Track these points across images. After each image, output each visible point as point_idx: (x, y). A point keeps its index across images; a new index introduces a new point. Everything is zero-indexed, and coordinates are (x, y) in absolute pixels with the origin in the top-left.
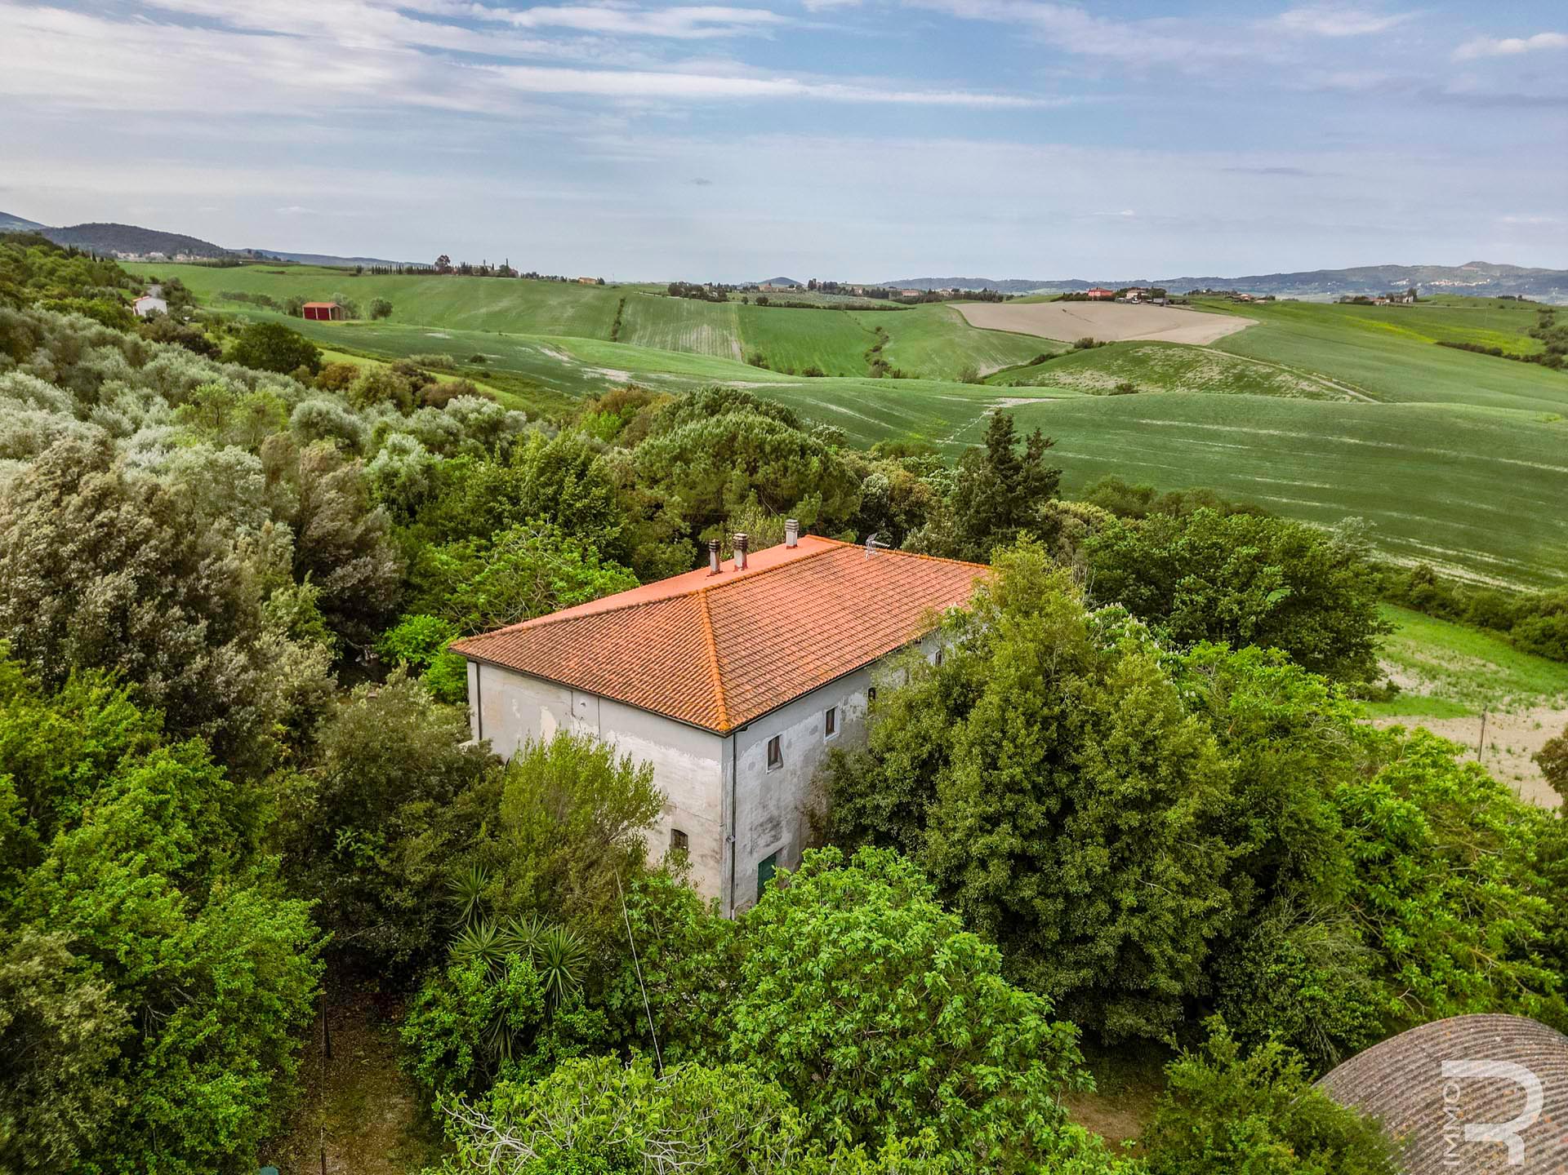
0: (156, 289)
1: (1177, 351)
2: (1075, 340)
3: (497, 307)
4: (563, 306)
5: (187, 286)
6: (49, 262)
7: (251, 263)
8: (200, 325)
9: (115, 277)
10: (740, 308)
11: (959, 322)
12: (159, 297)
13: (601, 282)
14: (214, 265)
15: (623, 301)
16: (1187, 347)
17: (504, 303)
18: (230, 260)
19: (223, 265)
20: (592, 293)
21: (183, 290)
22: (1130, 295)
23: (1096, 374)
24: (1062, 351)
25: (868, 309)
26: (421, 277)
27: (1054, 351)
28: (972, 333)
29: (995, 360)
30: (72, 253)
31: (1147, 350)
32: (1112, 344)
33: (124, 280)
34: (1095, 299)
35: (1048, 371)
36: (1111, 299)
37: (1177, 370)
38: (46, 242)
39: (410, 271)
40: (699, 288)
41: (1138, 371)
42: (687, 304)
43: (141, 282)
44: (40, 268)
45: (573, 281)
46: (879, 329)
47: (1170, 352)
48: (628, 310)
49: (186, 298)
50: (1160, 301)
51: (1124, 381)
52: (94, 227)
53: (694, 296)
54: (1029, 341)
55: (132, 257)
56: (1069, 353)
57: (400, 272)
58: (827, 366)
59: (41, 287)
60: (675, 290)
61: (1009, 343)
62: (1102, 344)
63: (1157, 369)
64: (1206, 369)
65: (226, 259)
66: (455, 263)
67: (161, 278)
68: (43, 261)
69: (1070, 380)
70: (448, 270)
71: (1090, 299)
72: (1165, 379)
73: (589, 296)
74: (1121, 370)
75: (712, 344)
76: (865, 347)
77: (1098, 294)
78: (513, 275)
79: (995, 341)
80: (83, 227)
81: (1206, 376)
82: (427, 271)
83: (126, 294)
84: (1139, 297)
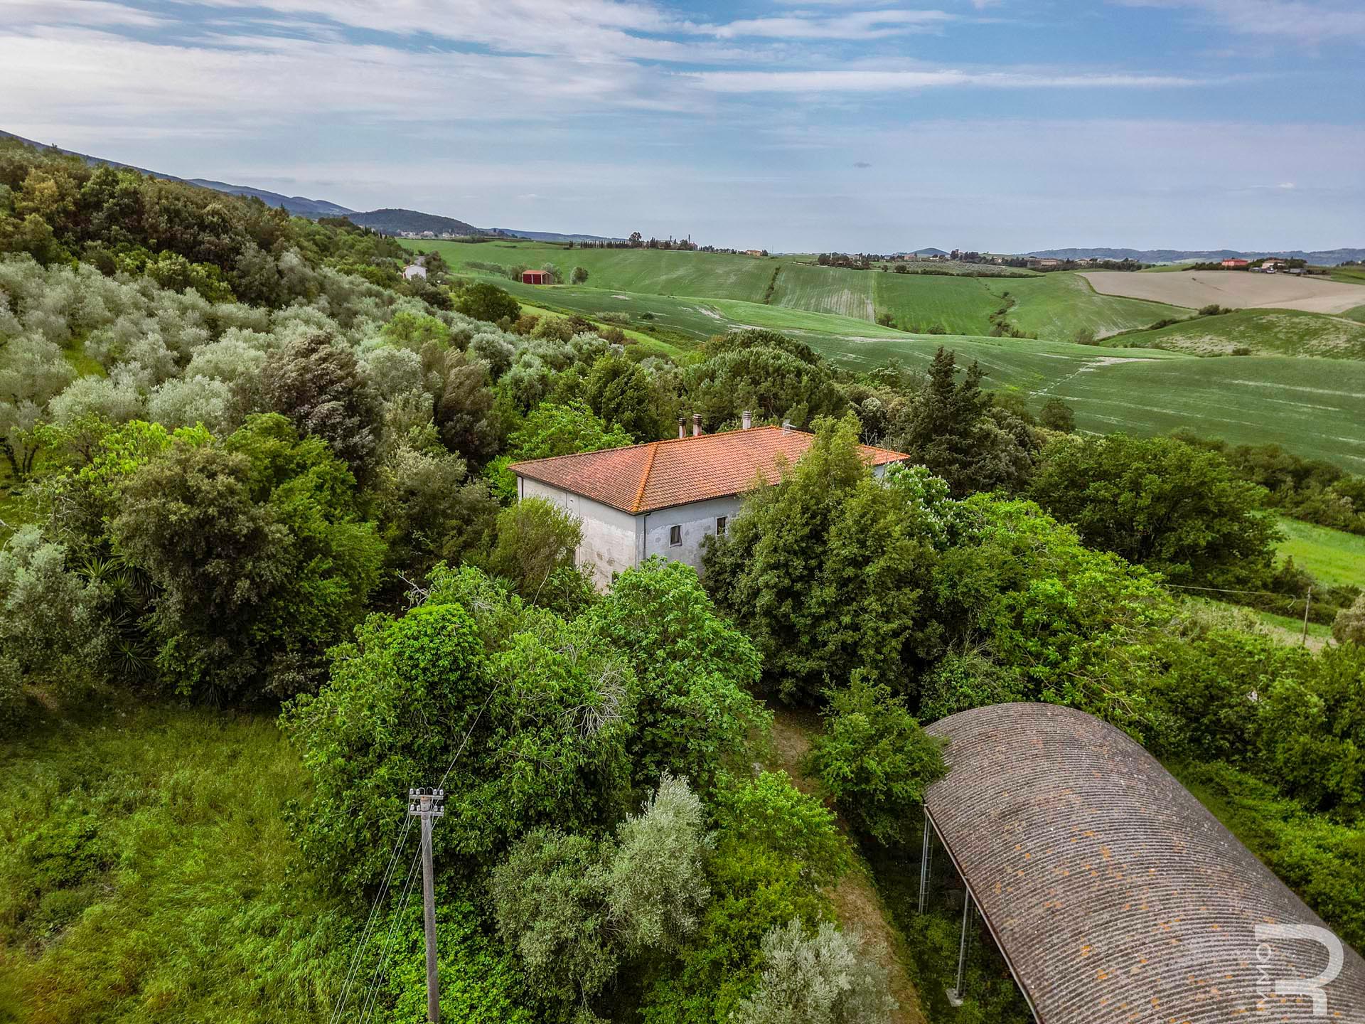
0: (421, 259)
1: (1303, 319)
2: (1201, 307)
3: (675, 275)
4: (728, 273)
5: (443, 257)
6: (349, 238)
7: (493, 240)
8: (447, 287)
9: (394, 250)
10: (880, 275)
11: (1085, 288)
12: (422, 265)
13: (765, 253)
14: (467, 241)
15: (777, 269)
16: (1316, 316)
17: (681, 272)
18: (480, 237)
19: (474, 241)
20: (752, 263)
21: (440, 260)
22: (1265, 265)
23: (1216, 339)
24: (1186, 317)
25: (999, 276)
26: (617, 250)
27: (1177, 317)
28: (1097, 299)
29: (1115, 324)
30: (367, 232)
31: (1272, 317)
32: (1237, 311)
33: (400, 253)
34: (1229, 268)
35: (1166, 335)
36: (1245, 268)
37: (1301, 338)
38: (350, 224)
39: (610, 245)
40: (845, 258)
41: (1259, 337)
42: (832, 272)
43: (411, 254)
44: (344, 243)
45: (742, 253)
46: (1006, 294)
47: (1297, 320)
48: (782, 277)
49: (442, 266)
50: (1297, 271)
51: (1242, 346)
52: (387, 212)
53: (840, 265)
54: (1153, 307)
55: (411, 235)
56: (1192, 318)
57: (602, 246)
58: (952, 326)
59: (342, 257)
60: (824, 260)
61: (1132, 308)
62: (1227, 311)
63: (1280, 336)
64: (1331, 337)
65: (477, 237)
66: (645, 239)
67: (426, 252)
68: (346, 238)
69: (1188, 344)
70: (640, 245)
71: (1223, 268)
72: (1288, 345)
73: (750, 265)
74: (1243, 335)
75: (849, 306)
76: (990, 310)
77: (1232, 264)
78: (692, 248)
79: (1118, 307)
80: (379, 212)
81: (1332, 344)
82: (622, 246)
83: (400, 263)
84: (1275, 267)
